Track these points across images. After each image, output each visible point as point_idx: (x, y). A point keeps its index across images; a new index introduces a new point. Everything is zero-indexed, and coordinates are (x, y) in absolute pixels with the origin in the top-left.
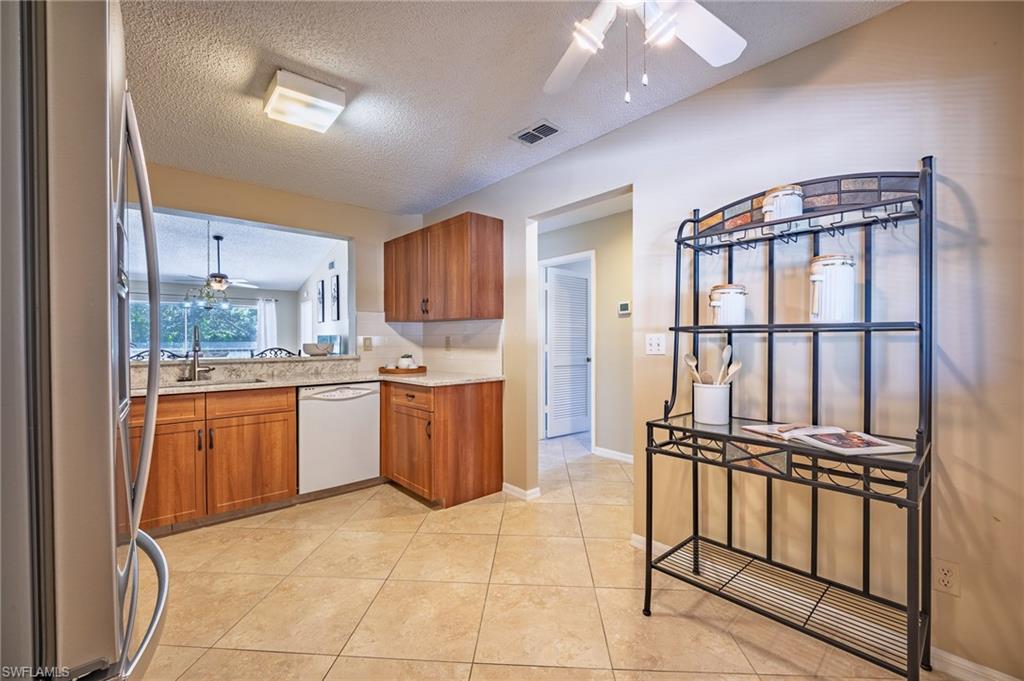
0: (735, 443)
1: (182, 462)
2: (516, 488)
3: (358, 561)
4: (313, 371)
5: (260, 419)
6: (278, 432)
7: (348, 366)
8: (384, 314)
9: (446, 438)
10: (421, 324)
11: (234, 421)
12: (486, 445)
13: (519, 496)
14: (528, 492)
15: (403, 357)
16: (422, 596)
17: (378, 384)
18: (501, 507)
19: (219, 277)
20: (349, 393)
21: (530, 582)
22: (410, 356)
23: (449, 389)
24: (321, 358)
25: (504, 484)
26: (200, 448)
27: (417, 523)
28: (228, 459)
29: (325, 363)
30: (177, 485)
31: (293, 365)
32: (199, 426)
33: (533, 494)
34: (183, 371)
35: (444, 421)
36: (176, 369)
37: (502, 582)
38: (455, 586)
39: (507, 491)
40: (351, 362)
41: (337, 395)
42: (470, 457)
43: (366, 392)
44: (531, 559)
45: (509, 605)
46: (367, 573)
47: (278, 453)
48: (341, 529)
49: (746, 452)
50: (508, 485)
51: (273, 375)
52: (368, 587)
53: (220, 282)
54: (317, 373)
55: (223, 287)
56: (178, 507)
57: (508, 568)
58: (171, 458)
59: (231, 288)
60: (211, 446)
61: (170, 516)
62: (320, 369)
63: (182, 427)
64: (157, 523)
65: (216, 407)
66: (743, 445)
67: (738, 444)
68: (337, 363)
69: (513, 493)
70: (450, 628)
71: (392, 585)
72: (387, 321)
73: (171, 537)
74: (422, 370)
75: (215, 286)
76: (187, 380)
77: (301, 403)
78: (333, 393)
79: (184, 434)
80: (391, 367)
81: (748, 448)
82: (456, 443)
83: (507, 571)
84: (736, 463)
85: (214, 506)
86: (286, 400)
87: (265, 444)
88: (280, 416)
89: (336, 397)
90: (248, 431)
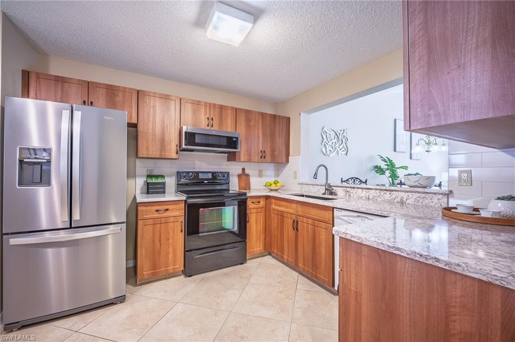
4: (399, 200)
5: (315, 223)
6: (323, 235)
11: (305, 220)
26: (294, 229)
28: (303, 241)
29: (409, 194)
30: (288, 244)
32: (294, 217)
40: (440, 196)
47: (323, 250)
60: (298, 231)
62: (405, 200)
63: (289, 216)
65: (300, 210)
68: (423, 195)
79: (290, 220)
86: (328, 215)
87: (317, 240)
88: (324, 225)
90: (310, 228)
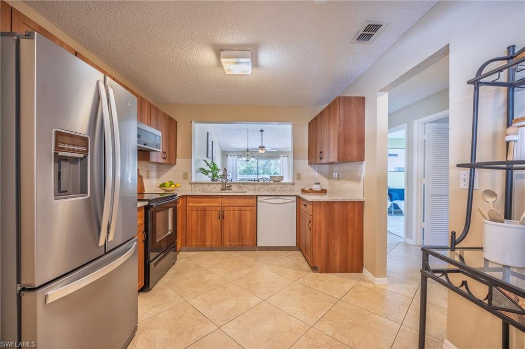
0: (503, 290)
1: (214, 223)
2: (370, 274)
3: (259, 286)
4: (271, 189)
5: (242, 209)
6: (248, 215)
7: (288, 188)
8: (308, 161)
9: (320, 232)
10: (328, 165)
11: (232, 208)
12: (350, 241)
13: (371, 280)
14: (376, 279)
15: (315, 184)
16: (273, 317)
17: (295, 197)
18: (354, 282)
19: (262, 147)
20: (280, 201)
21: (338, 338)
22: (319, 184)
23: (322, 203)
24: (278, 183)
25: (364, 269)
26: (219, 218)
27: (300, 276)
28: (229, 225)
29: (278, 185)
30: (212, 232)
31: (263, 186)
32: (219, 209)
33: (380, 281)
34: (223, 186)
35: (319, 222)
36: (221, 185)
37: (320, 329)
38: (293, 319)
39: (365, 274)
40: (290, 185)
41: (274, 201)
42: (338, 247)
43: (289, 201)
44: (350, 323)
45: (314, 345)
46: (258, 293)
47: (248, 225)
48: (265, 267)
49: (516, 304)
50: (366, 271)
51: (255, 190)
52: (254, 300)
53: (262, 149)
54: (274, 190)
55: (264, 151)
56: (212, 241)
57: (330, 323)
58: (210, 221)
59: (266, 152)
60: (223, 218)
61: (209, 243)
63: (214, 208)
64: (205, 245)
65: (226, 202)
66: (512, 296)
67: (507, 292)
68: (283, 186)
69: (367, 276)
70: (273, 341)
71: (265, 304)
72: (309, 164)
73: (209, 252)
74: (323, 191)
75: (260, 151)
76: (224, 190)
77: (258, 203)
78: (273, 200)
79: (214, 212)
80: (307, 189)
81: (519, 300)
82: (328, 236)
83: (328, 324)
84: (503, 312)
85: (224, 244)
86: (252, 201)
87: (243, 220)
88: (249, 208)
89: (274, 202)
90: (237, 213)
